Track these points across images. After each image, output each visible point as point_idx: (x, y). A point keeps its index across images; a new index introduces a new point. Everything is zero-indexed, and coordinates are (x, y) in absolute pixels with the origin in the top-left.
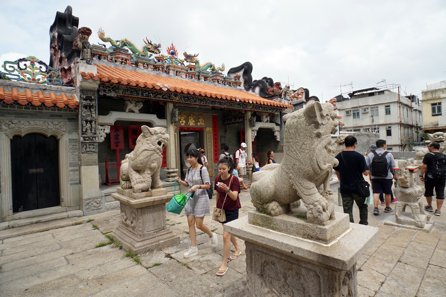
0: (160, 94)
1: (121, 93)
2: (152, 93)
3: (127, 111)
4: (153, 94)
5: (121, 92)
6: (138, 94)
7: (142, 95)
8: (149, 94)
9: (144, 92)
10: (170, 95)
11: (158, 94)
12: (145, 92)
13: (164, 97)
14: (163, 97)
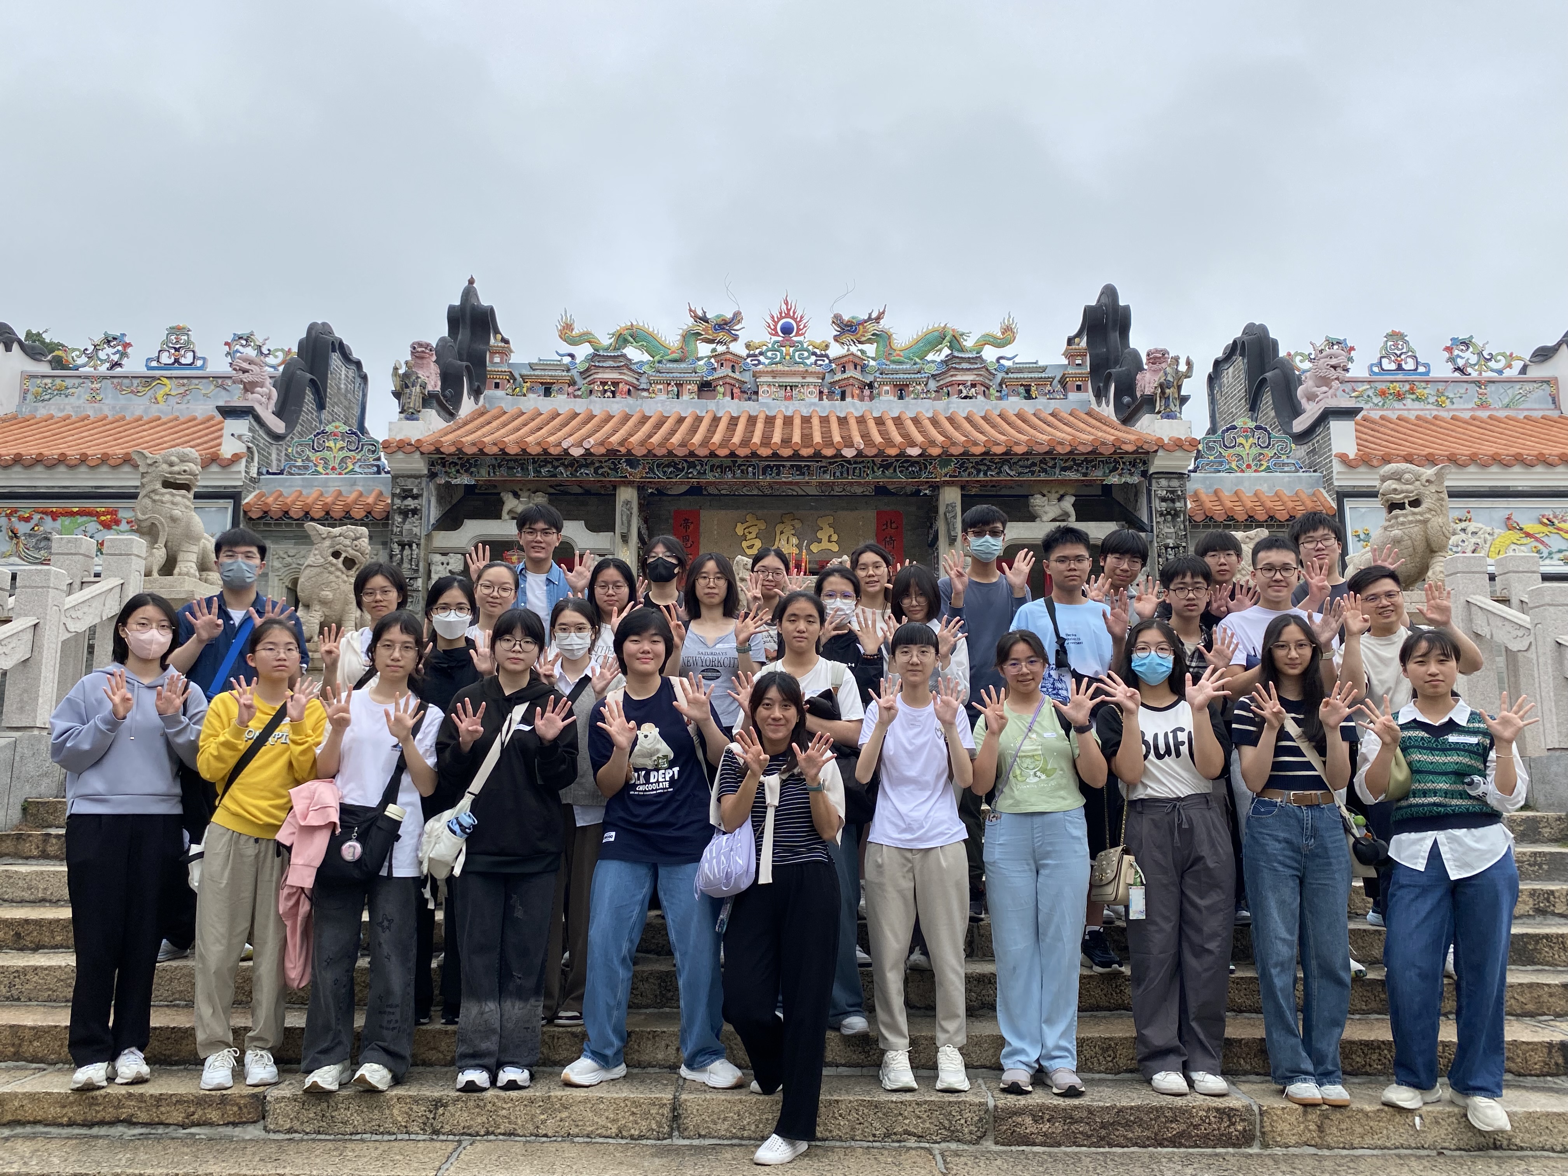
0: (587, 466)
1: (484, 475)
2: (563, 464)
3: (505, 515)
4: (566, 467)
5: (483, 472)
6: (524, 469)
7: (537, 472)
8: (556, 468)
9: (541, 467)
10: (615, 465)
11: (581, 466)
12: (545, 466)
13: (600, 471)
14: (596, 472)
